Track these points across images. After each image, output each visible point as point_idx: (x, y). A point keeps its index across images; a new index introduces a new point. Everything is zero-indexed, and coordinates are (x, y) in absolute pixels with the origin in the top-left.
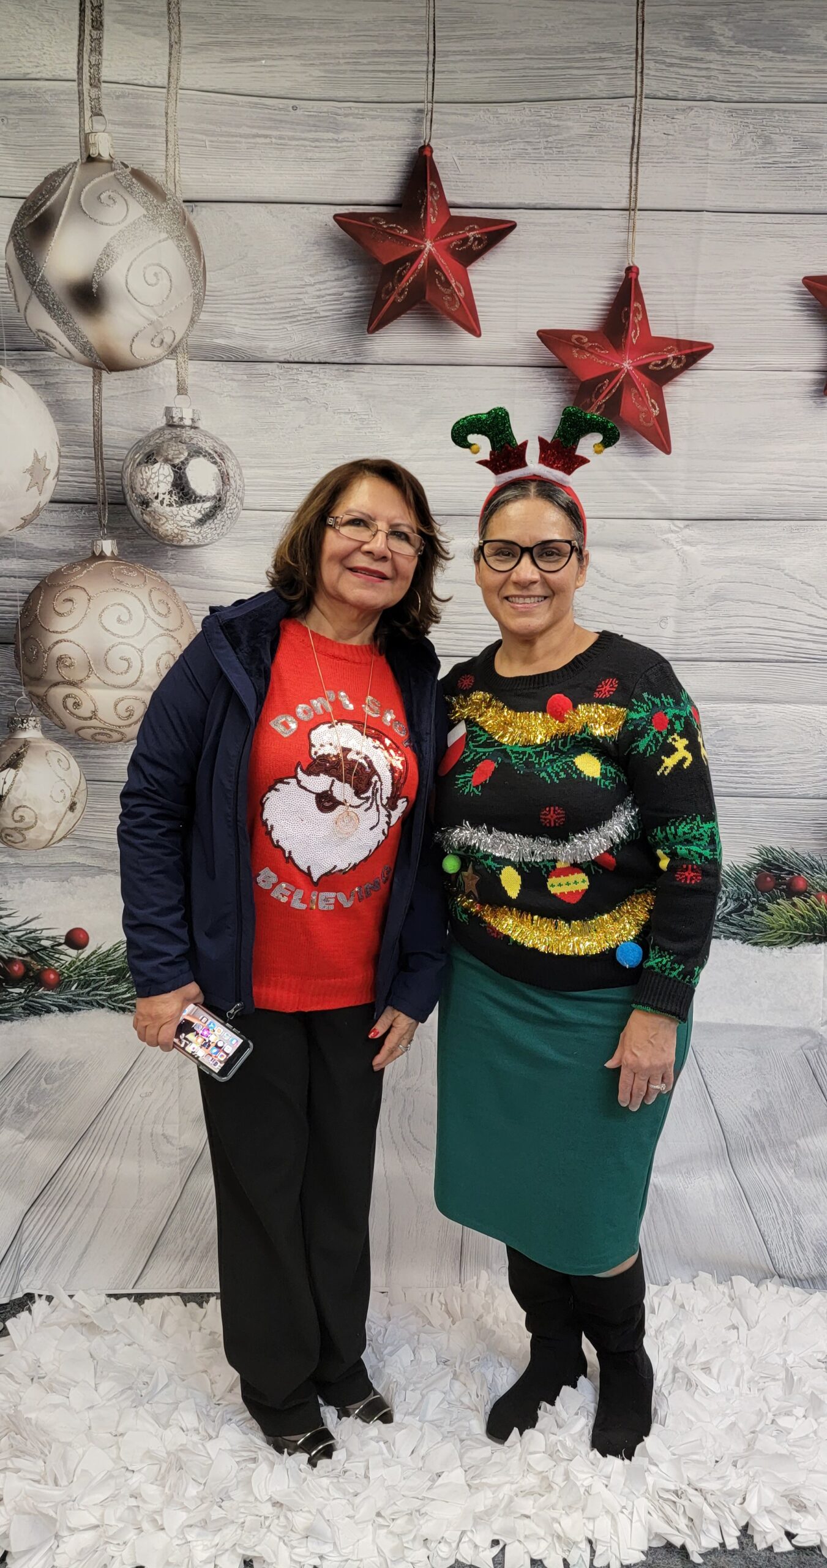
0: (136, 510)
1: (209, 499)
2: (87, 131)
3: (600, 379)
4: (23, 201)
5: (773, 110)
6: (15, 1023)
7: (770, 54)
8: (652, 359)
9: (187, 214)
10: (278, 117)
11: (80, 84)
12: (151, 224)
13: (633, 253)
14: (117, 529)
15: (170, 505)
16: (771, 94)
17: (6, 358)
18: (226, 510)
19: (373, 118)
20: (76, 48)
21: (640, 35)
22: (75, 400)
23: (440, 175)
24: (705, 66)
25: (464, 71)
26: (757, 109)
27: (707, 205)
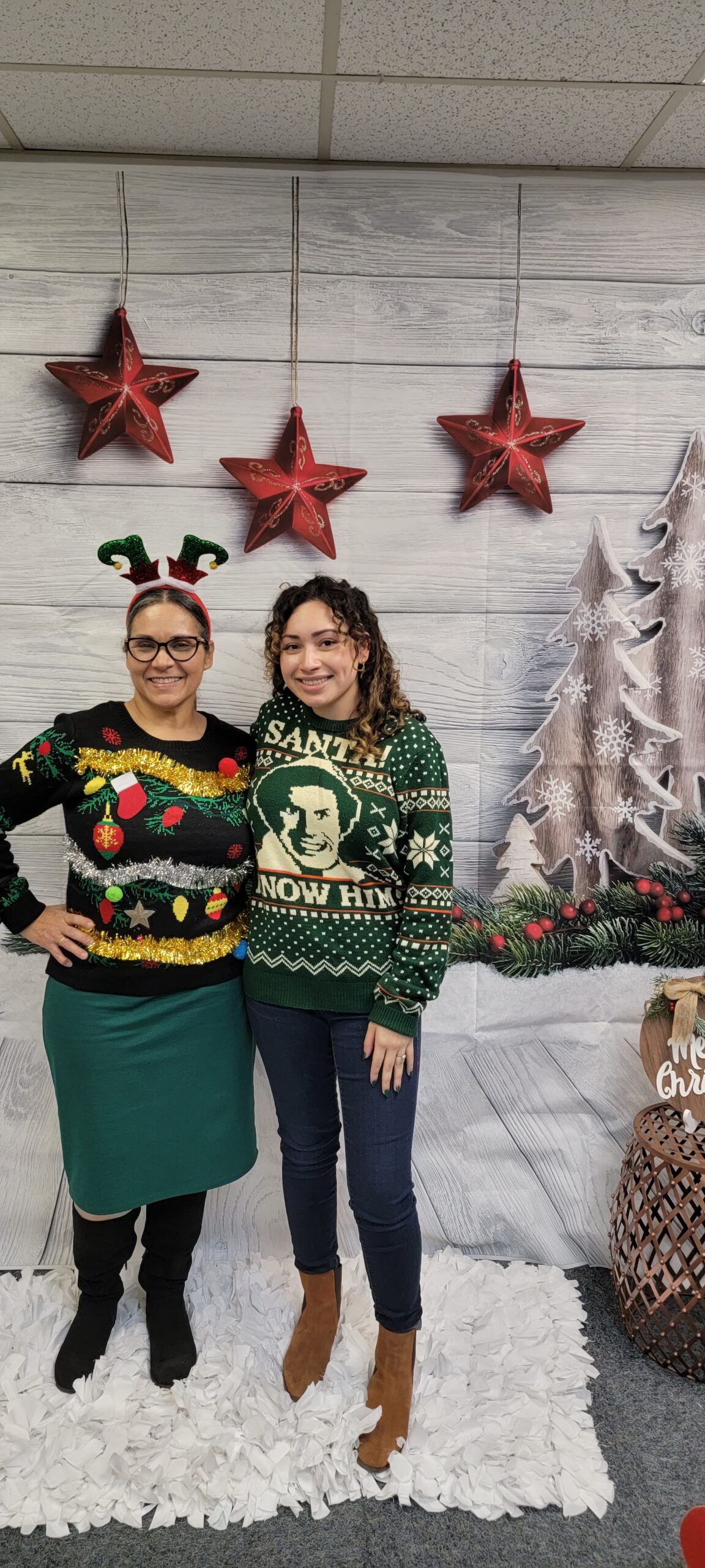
3: (275, 498)
5: (406, 283)
7: (403, 238)
8: (318, 482)
13: (297, 397)
16: (404, 270)
19: (79, 285)
21: (295, 222)
23: (133, 332)
24: (350, 247)
25: (153, 249)
26: (393, 283)
27: (355, 358)
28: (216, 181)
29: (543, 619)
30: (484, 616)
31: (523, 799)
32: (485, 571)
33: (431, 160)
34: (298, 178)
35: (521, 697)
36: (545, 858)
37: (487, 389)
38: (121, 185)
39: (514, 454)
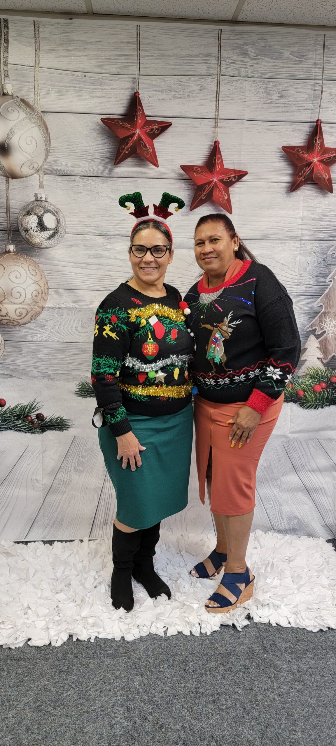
0: (23, 233)
1: (52, 229)
2: (3, 83)
3: (205, 184)
5: (270, 82)
7: (269, 59)
8: (225, 177)
9: (43, 117)
10: (78, 80)
12: (28, 121)
13: (217, 136)
14: (15, 241)
15: (37, 232)
16: (269, 75)
18: (59, 234)
19: (116, 81)
21: (219, 51)
23: (143, 104)
24: (244, 63)
25: (151, 63)
26: (264, 81)
27: (246, 118)
28: (183, 30)
29: (327, 243)
30: (299, 242)
31: (314, 328)
32: (301, 220)
33: (284, 22)
34: (221, 29)
35: (315, 280)
36: (323, 354)
37: (305, 133)
38: (139, 31)
39: (316, 165)
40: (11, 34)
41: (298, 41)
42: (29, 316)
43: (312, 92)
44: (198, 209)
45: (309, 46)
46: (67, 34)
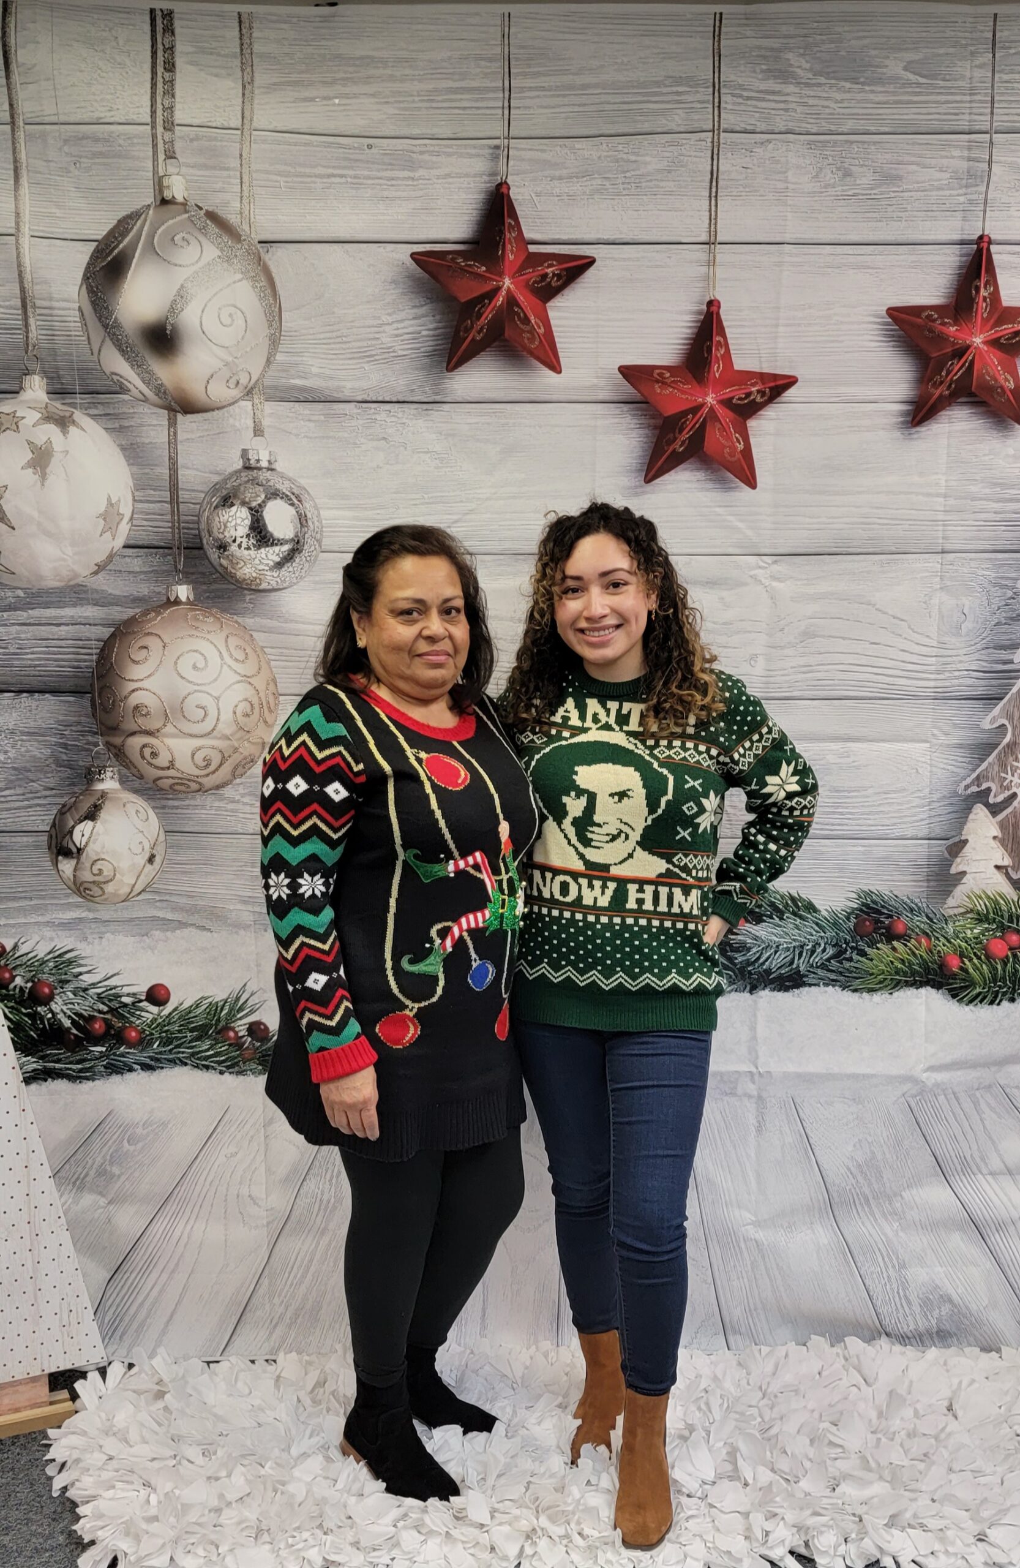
0: (213, 554)
1: (286, 542)
2: (161, 174)
3: (684, 413)
4: (96, 244)
5: (852, 142)
6: (97, 1082)
7: (848, 85)
8: (736, 393)
9: (263, 255)
10: (352, 157)
11: (154, 127)
12: (225, 265)
13: (714, 287)
14: (193, 574)
15: (248, 548)
16: (849, 125)
17: (78, 401)
18: (305, 553)
19: (449, 155)
20: (149, 91)
21: (717, 69)
22: (151, 443)
23: (518, 212)
24: (783, 98)
25: (539, 107)
26: (835, 142)
27: (788, 238)
28: (622, 21)
29: (1014, 560)
30: (938, 557)
31: (984, 786)
32: (942, 499)
34: (720, 14)
35: (983, 657)
36: (1012, 858)
37: (949, 272)
38: (507, 29)
39: (981, 353)
40: (179, 48)
41: (924, 34)
42: (227, 768)
43: (965, 165)
44: (666, 477)
45: (953, 47)
46: (323, 43)
